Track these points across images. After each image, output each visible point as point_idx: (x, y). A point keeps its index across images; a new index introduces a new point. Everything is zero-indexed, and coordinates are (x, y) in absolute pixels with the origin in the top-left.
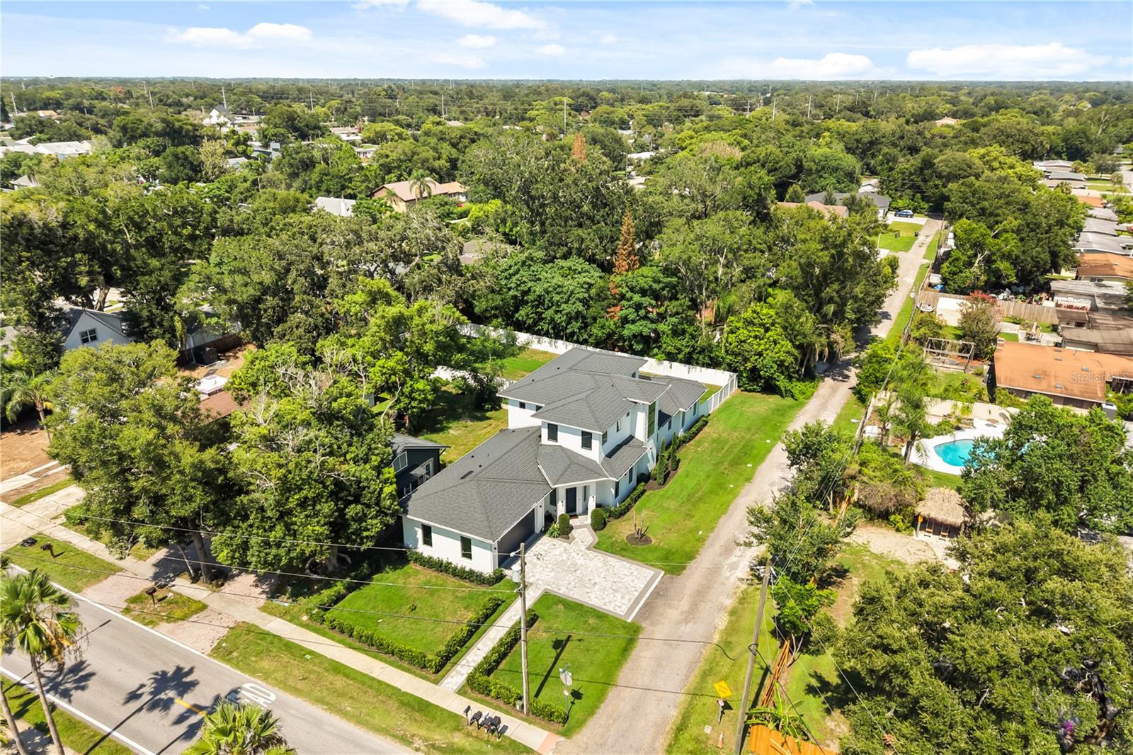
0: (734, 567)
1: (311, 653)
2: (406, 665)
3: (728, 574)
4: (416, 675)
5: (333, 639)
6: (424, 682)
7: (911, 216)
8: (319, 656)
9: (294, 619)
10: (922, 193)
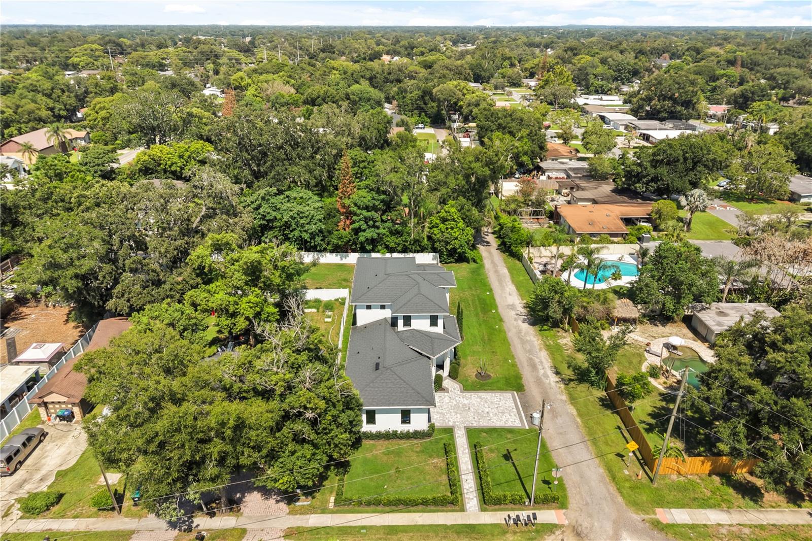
0: (547, 377)
1: (363, 527)
2: (433, 508)
3: (548, 381)
4: (447, 512)
5: (367, 512)
6: (455, 513)
7: (424, 128)
8: (371, 527)
9: (324, 511)
10: (425, 112)
